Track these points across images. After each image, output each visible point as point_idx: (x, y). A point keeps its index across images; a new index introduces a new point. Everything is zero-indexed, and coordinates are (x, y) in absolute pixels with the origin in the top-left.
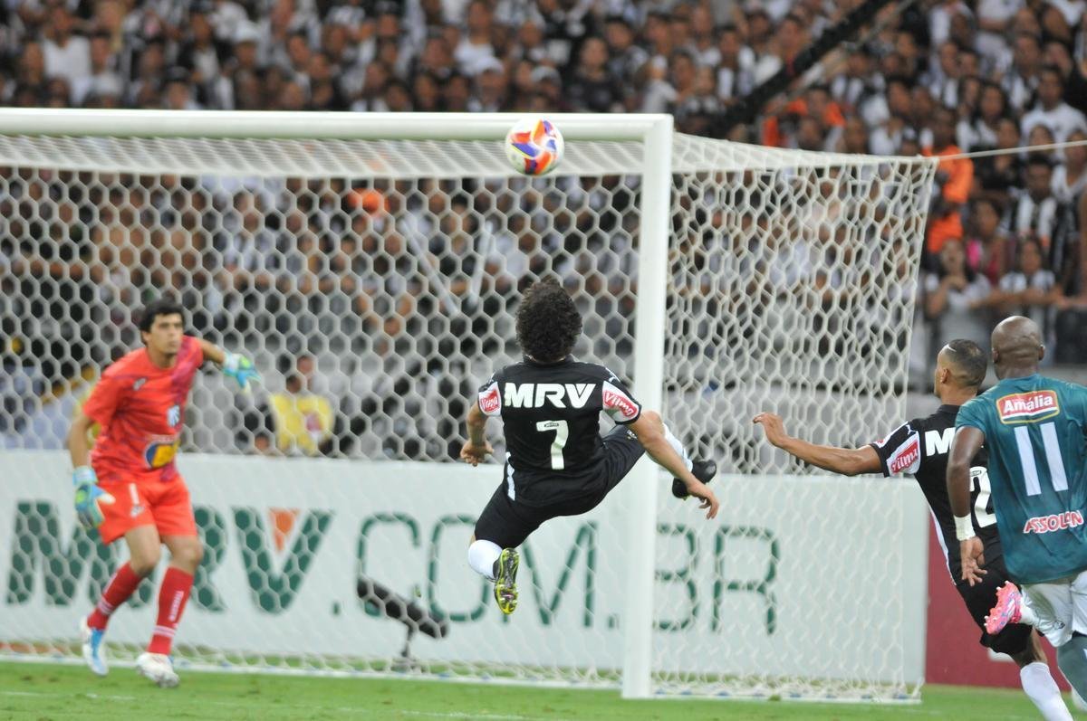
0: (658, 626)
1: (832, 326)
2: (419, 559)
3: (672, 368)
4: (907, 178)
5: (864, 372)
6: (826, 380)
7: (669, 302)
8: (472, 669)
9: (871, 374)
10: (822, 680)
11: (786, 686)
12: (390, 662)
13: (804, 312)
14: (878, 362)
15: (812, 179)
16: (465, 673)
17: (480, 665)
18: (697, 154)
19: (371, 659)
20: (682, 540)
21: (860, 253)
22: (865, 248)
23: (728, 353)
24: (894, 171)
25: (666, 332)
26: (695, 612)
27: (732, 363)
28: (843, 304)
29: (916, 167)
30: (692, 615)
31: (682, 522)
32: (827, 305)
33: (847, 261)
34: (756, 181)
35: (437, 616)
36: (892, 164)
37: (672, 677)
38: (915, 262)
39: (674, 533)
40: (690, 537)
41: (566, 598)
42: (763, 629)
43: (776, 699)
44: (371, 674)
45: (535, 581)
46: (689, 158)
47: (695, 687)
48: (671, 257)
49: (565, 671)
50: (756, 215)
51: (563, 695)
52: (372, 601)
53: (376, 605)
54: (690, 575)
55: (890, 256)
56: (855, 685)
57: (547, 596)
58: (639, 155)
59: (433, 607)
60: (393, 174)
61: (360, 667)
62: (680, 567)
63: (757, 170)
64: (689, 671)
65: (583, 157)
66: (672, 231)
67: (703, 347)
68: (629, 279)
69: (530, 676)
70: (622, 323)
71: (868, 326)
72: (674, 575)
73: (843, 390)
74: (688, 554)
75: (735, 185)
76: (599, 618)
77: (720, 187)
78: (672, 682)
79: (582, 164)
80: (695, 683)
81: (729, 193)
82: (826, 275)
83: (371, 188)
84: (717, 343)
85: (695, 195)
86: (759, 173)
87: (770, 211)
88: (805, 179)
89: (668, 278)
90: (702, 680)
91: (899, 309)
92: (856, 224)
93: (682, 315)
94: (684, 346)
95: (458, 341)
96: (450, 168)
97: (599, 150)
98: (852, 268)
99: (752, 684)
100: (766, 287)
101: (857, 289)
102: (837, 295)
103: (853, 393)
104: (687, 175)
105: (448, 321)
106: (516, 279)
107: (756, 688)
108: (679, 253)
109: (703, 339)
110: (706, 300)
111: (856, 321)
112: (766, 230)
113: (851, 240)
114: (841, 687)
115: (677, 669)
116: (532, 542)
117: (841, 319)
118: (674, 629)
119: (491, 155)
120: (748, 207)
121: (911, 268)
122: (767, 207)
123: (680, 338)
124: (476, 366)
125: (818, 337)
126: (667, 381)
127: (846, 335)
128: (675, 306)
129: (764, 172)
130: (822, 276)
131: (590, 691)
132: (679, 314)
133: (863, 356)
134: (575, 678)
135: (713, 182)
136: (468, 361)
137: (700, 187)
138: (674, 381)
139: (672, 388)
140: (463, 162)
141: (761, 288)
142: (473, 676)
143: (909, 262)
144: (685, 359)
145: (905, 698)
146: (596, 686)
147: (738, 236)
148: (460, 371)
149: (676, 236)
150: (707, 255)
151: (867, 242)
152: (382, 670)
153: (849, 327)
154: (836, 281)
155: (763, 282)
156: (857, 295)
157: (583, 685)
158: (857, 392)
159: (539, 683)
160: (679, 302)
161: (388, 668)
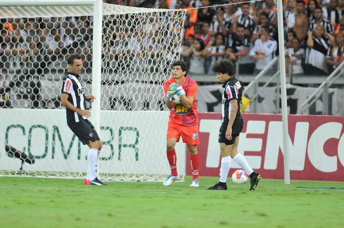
0: (101, 159)
1: (154, 63)
2: (26, 138)
3: (104, 77)
4: (177, 16)
5: (165, 77)
6: (153, 80)
7: (103, 56)
8: (43, 173)
10: (153, 175)
11: (142, 177)
12: (17, 172)
13: (145, 59)
14: (169, 74)
15: (147, 17)
16: (41, 175)
17: (45, 172)
18: (110, 9)
19: (10, 171)
20: (108, 131)
21: (163, 40)
22: (164, 38)
23: (122, 72)
24: (173, 14)
25: (102, 66)
26: (113, 154)
27: (123, 75)
28: (158, 56)
29: (180, 12)
30: (112, 156)
31: (108, 126)
32: (153, 56)
33: (159, 42)
34: (130, 17)
35: (31, 156)
36: (172, 11)
37: (106, 175)
38: (180, 42)
39: (106, 129)
40: (111, 130)
41: (72, 150)
42: (135, 159)
43: (139, 181)
44: (10, 175)
45: (62, 145)
46: (108, 10)
47: (113, 178)
48: (103, 42)
49: (72, 173)
50: (130, 28)
51: (72, 181)
52: (10, 152)
53: (12, 154)
54: (111, 143)
55: (172, 41)
56: (164, 176)
57: (66, 150)
58: (92, 10)
59: (30, 154)
60: (14, 17)
61: (7, 173)
62: (108, 140)
63: (129, 14)
64: (111, 173)
65: (74, 11)
66: (103, 34)
67: (114, 70)
68: (90, 49)
69: (61, 175)
70: (88, 63)
71: (166, 63)
72: (106, 143)
73: (158, 83)
74: (110, 136)
75: (123, 19)
76: (82, 157)
77: (118, 20)
78: (106, 177)
79: (74, 13)
80: (113, 177)
81: (121, 21)
82: (152, 47)
83: (7, 21)
84: (118, 69)
85: (110, 22)
86: (130, 15)
87: (134, 27)
88: (145, 16)
89: (102, 49)
90: (115, 176)
91: (175, 58)
92: (161, 30)
93: (107, 60)
94: (107, 70)
95: (36, 70)
96: (32, 15)
97: (80, 9)
98: (160, 45)
99: (131, 177)
100: (133, 51)
101: (162, 51)
102: (156, 53)
103: (161, 84)
104: (108, 16)
105: (33, 63)
106: (54, 50)
107: (133, 178)
108: (105, 41)
109: (114, 68)
110: (114, 55)
111: (162, 61)
112: (133, 33)
113: (160, 35)
114: (159, 177)
115: (107, 172)
116: (61, 133)
117: (157, 61)
118: (106, 160)
119: (45, 11)
120: (127, 26)
121: (179, 44)
122: (133, 26)
123: (106, 68)
124: (42, 77)
125: (150, 67)
126: (102, 81)
127: (159, 66)
128: (105, 57)
129: (132, 15)
130: (151, 47)
131: (80, 180)
132: (106, 60)
133: (164, 72)
134: (75, 176)
135: (116, 18)
136: (39, 76)
137: (112, 20)
138: (105, 81)
139: (104, 84)
140: (36, 13)
141: (131, 51)
142: (43, 176)
143: (178, 42)
144: (108, 74)
145: (179, 180)
146: (82, 178)
147: (124, 35)
148: (37, 79)
149: (104, 35)
150: (114, 41)
151: (165, 36)
152: (14, 174)
153: (160, 63)
154: (155, 49)
155: (132, 49)
156: (162, 53)
157: (78, 178)
158: (163, 84)
159: (64, 178)
160: (106, 56)
161: (16, 174)
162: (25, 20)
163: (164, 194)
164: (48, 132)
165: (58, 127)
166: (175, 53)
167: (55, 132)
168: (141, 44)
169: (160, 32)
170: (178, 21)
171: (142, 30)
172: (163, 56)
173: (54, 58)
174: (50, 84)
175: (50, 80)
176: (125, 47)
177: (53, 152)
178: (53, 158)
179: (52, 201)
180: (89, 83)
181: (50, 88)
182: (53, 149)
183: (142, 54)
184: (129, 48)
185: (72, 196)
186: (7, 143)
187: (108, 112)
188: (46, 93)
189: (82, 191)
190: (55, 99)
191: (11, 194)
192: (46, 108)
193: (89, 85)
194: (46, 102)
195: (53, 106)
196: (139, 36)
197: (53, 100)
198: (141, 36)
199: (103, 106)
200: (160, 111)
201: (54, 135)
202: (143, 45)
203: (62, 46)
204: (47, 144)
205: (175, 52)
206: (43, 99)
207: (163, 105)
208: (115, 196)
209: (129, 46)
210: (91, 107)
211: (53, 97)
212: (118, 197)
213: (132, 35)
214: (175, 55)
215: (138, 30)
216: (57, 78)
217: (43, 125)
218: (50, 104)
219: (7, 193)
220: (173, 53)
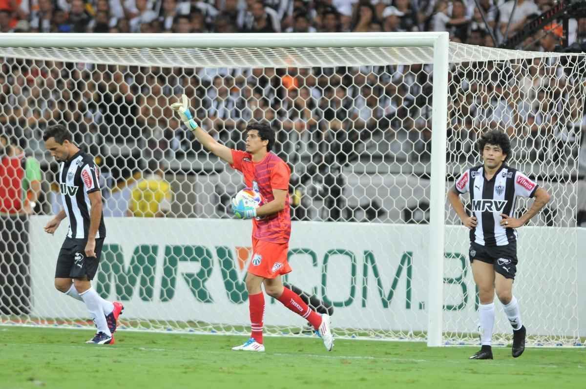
0: (445, 307)
1: (537, 145)
2: (318, 272)
3: (451, 168)
4: (576, 65)
5: (555, 169)
6: (534, 174)
7: (449, 133)
8: (347, 332)
9: (559, 170)
10: (535, 336)
12: (302, 329)
13: (522, 137)
14: (563, 164)
15: (524, 65)
16: (343, 334)
17: (350, 330)
18: (462, 53)
19: (292, 327)
20: (458, 261)
21: (551, 105)
22: (554, 102)
24: (569, 61)
25: (447, 149)
26: (466, 300)
28: (543, 132)
29: (581, 58)
30: (464, 303)
31: (458, 252)
32: (534, 133)
33: (544, 109)
34: (495, 66)
35: (327, 303)
36: (568, 57)
37: (454, 335)
38: (581, 110)
39: (453, 257)
40: (463, 259)
41: (396, 293)
44: (292, 335)
45: (379, 284)
46: (458, 55)
47: (466, 340)
48: (449, 109)
49: (396, 332)
50: (495, 85)
51: (396, 345)
54: (462, 280)
55: (568, 107)
56: (553, 338)
57: (386, 292)
58: (431, 54)
59: (325, 298)
60: (299, 65)
61: (286, 331)
62: (458, 276)
63: (495, 61)
64: (463, 332)
65: (401, 55)
66: (449, 95)
67: (467, 157)
68: (426, 121)
69: (377, 336)
70: (424, 144)
71: (556, 144)
72: (455, 280)
73: (544, 179)
74: (461, 268)
75: (483, 69)
76: (414, 304)
77: (475, 70)
78: (454, 338)
79: (400, 59)
80: (466, 338)
81: (480, 74)
82: (534, 117)
83: (287, 73)
84: (475, 155)
85: (461, 75)
86: (496, 62)
87: (503, 83)
88: (521, 65)
89: (448, 120)
90: (470, 336)
91: (574, 135)
92: (549, 89)
93: (456, 140)
94: (457, 156)
95: (335, 156)
96: (330, 62)
97: (410, 52)
98: (547, 113)
99: (497, 339)
100: (501, 124)
101: (550, 125)
102: (540, 128)
103: (549, 181)
104: (457, 64)
105: (330, 144)
106: (366, 122)
107: (499, 341)
108: (453, 106)
109: (468, 152)
110: (469, 131)
111: (550, 142)
112: (501, 94)
113: (546, 98)
114: (546, 340)
115: (456, 331)
116: (377, 263)
117: (542, 141)
118: (455, 309)
119: (351, 55)
120: (491, 81)
121: (579, 113)
122: (501, 81)
123: (455, 152)
124: (345, 169)
125: (530, 151)
126: (448, 175)
127: (545, 150)
128: (452, 135)
129: (499, 62)
130: (531, 118)
131: (409, 343)
132: (454, 139)
133: (554, 160)
134: (402, 336)
135: (471, 68)
136: (341, 166)
137: (464, 71)
138: (452, 175)
139: (451, 179)
140: (336, 58)
141: (498, 124)
142: (347, 336)
143: (578, 109)
144: (458, 163)
145: (580, 345)
146: (413, 341)
147: (486, 97)
148: (337, 171)
149: (452, 97)
150: (469, 107)
151: (555, 99)
152: (298, 333)
153: (547, 145)
154: (539, 121)
155: (499, 122)
156: (550, 128)
157: (406, 340)
158: (551, 180)
159: (382, 339)
160: (454, 132)
161: (301, 332)
162: (317, 71)
163: (554, 369)
164: (355, 261)
165: (373, 253)
166: (573, 128)
167: (367, 261)
168: (515, 112)
169: (547, 92)
170: (578, 73)
171: (516, 88)
172: (553, 133)
173: (365, 136)
174: (359, 180)
175: (360, 173)
176: (487, 117)
177: (365, 295)
178: (364, 305)
179: (363, 379)
180: (426, 177)
181: (359, 186)
182: (365, 290)
183: (517, 129)
184: (493, 119)
185: (397, 370)
186: (286, 280)
187: (458, 229)
188: (353, 195)
189: (413, 362)
190: (368, 205)
191: (292, 366)
192: (353, 220)
193: (425, 182)
194: (353, 211)
195: (365, 217)
196: (511, 98)
197: (365, 207)
198: (515, 98)
199: (449, 218)
200: (547, 227)
201: (365, 267)
202: (517, 114)
203: (379, 114)
204: (353, 281)
205: (573, 125)
206: (347, 206)
207: (552, 217)
208: (470, 371)
209: (494, 116)
210: (428, 220)
211: (365, 203)
212: (475, 373)
213: (498, 97)
214: (572, 131)
215: (509, 89)
216: (372, 170)
217: (347, 249)
218: (358, 214)
219: (287, 365)
220: (569, 128)
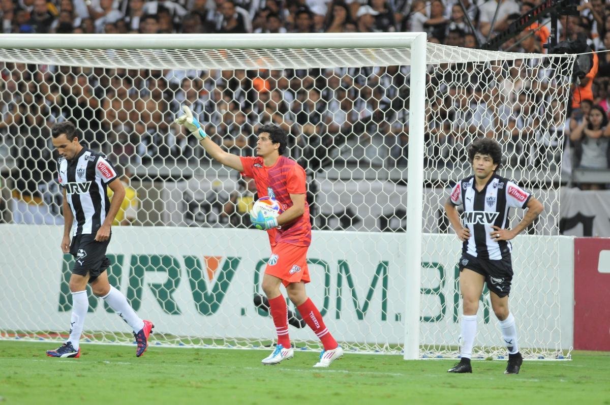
0: (423, 319)
1: (518, 150)
3: (429, 174)
4: (559, 66)
5: (536, 175)
7: (427, 137)
9: (541, 176)
11: (495, 352)
14: (545, 169)
15: (505, 67)
16: (316, 347)
18: (441, 54)
19: (263, 340)
20: (436, 271)
21: (533, 108)
22: (536, 105)
23: (460, 166)
24: (552, 62)
25: (425, 155)
26: (444, 311)
27: (463, 171)
28: (524, 136)
29: (564, 59)
30: (442, 314)
31: (436, 261)
32: (515, 138)
33: (526, 113)
34: (474, 68)
36: (551, 58)
37: (431, 348)
38: (564, 113)
39: (431, 267)
40: (441, 269)
41: (371, 304)
42: (483, 320)
43: (490, 359)
44: (263, 348)
45: (354, 295)
46: (436, 56)
47: (444, 353)
48: (427, 112)
49: (371, 345)
50: (475, 87)
51: (371, 358)
52: (262, 307)
53: (266, 310)
54: (440, 291)
55: (550, 110)
56: (534, 350)
57: (361, 304)
58: (408, 55)
60: (271, 67)
61: (257, 344)
62: (436, 286)
63: (474, 62)
64: (441, 344)
65: (377, 56)
66: (427, 98)
67: (446, 162)
68: (403, 125)
69: (352, 348)
70: (401, 149)
71: (538, 149)
72: (432, 291)
73: (525, 185)
74: (439, 278)
75: (463, 71)
76: (390, 315)
77: (454, 72)
78: (431, 351)
79: (376, 60)
80: (444, 351)
81: (459, 76)
82: (515, 121)
83: (258, 76)
84: (454, 160)
85: (440, 77)
86: (476, 64)
87: (482, 85)
88: (501, 67)
89: (425, 124)
90: (448, 349)
91: (556, 140)
92: (531, 92)
93: (434, 144)
94: (435, 161)
95: (308, 161)
96: (302, 64)
97: (386, 53)
98: (529, 117)
99: (477, 352)
100: (480, 128)
101: (532, 129)
102: (521, 132)
103: (531, 187)
104: (436, 66)
105: (302, 149)
106: (340, 126)
107: (479, 353)
108: (431, 109)
109: (446, 157)
110: (447, 136)
111: (532, 147)
112: (480, 96)
113: (528, 101)
114: (527, 353)
115: (434, 344)
116: (352, 272)
117: (523, 146)
118: (433, 321)
119: (325, 56)
120: (470, 83)
121: (562, 116)
122: (481, 83)
123: (433, 158)
124: (319, 174)
125: (510, 156)
126: (426, 181)
127: (526, 155)
128: (430, 139)
129: (479, 64)
130: (512, 121)
131: (385, 356)
132: (432, 144)
133: (536, 166)
134: (377, 349)
135: (450, 70)
136: (315, 172)
137: (442, 73)
138: (430, 181)
139: (429, 186)
140: (309, 60)
141: (478, 129)
142: (320, 348)
143: (561, 113)
144: (436, 169)
145: (562, 358)
146: (389, 353)
147: (465, 100)
148: (310, 178)
149: (430, 100)
150: (448, 111)
151: (537, 101)
152: (269, 346)
153: (528, 149)
154: (520, 124)
155: (479, 126)
156: (532, 132)
157: (382, 353)
158: (533, 187)
159: (357, 352)
160: (432, 137)
161: (272, 345)
162: (290, 73)
163: (535, 383)
164: (328, 271)
165: (348, 263)
166: (556, 132)
167: (341, 271)
168: (495, 115)
169: (529, 95)
170: (561, 75)
171: (496, 90)
172: (534, 137)
173: (340, 141)
174: (333, 187)
175: (334, 179)
176: (466, 121)
177: (339, 306)
178: (338, 317)
179: (337, 394)
180: (403, 184)
181: (333, 193)
182: (339, 301)
183: (497, 134)
184: (473, 122)
185: (372, 385)
186: (257, 291)
187: (436, 237)
188: (327, 202)
189: (388, 376)
190: (343, 213)
191: (264, 380)
192: (326, 229)
193: (401, 188)
194: (327, 219)
195: (339, 224)
196: (491, 101)
197: (339, 215)
198: (495, 101)
199: (427, 226)
200: (528, 235)
201: (339, 277)
202: (498, 118)
203: (354, 118)
204: (327, 292)
205: (556, 129)
206: (320, 213)
207: (534, 225)
208: (448, 385)
209: (473, 120)
210: (405, 228)
211: (339, 210)
212: (453, 387)
213: (478, 100)
214: (555, 135)
215: (489, 91)
216: (346, 176)
217: (321, 259)
218: (332, 221)
219: (258, 380)
220: (551, 132)
